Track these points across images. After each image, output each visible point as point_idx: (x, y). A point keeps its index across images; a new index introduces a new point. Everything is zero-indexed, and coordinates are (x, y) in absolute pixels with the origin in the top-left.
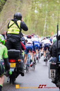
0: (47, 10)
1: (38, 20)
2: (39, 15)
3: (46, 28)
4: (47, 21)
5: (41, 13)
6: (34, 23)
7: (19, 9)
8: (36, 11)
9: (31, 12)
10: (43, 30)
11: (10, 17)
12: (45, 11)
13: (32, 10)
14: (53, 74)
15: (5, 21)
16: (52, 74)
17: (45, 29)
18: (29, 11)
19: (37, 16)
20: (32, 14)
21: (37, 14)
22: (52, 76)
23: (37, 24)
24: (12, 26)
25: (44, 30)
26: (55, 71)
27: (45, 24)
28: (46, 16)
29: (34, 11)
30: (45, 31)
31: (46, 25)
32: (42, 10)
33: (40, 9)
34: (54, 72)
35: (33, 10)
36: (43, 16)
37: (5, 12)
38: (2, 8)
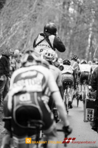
0: (93, 8)
1: (75, 27)
2: (78, 18)
3: (91, 44)
4: (93, 31)
5: (83, 14)
6: (68, 34)
7: (38, 5)
8: (71, 10)
9: (62, 12)
10: (85, 47)
11: (20, 20)
12: (91, 11)
13: (64, 8)
14: (90, 115)
15: (10, 28)
16: (88, 116)
17: (89, 46)
18: (58, 8)
19: (74, 19)
20: (64, 15)
21: (73, 15)
22: (88, 119)
23: (73, 36)
24: (41, 44)
25: (88, 48)
26: (93, 112)
27: (90, 36)
28: (91, 19)
29: (68, 9)
30: (90, 51)
31: (92, 39)
32: (85, 7)
33: (79, 6)
34: (91, 113)
35: (66, 7)
36: (86, 20)
37: (10, 11)
38: (4, 3)
